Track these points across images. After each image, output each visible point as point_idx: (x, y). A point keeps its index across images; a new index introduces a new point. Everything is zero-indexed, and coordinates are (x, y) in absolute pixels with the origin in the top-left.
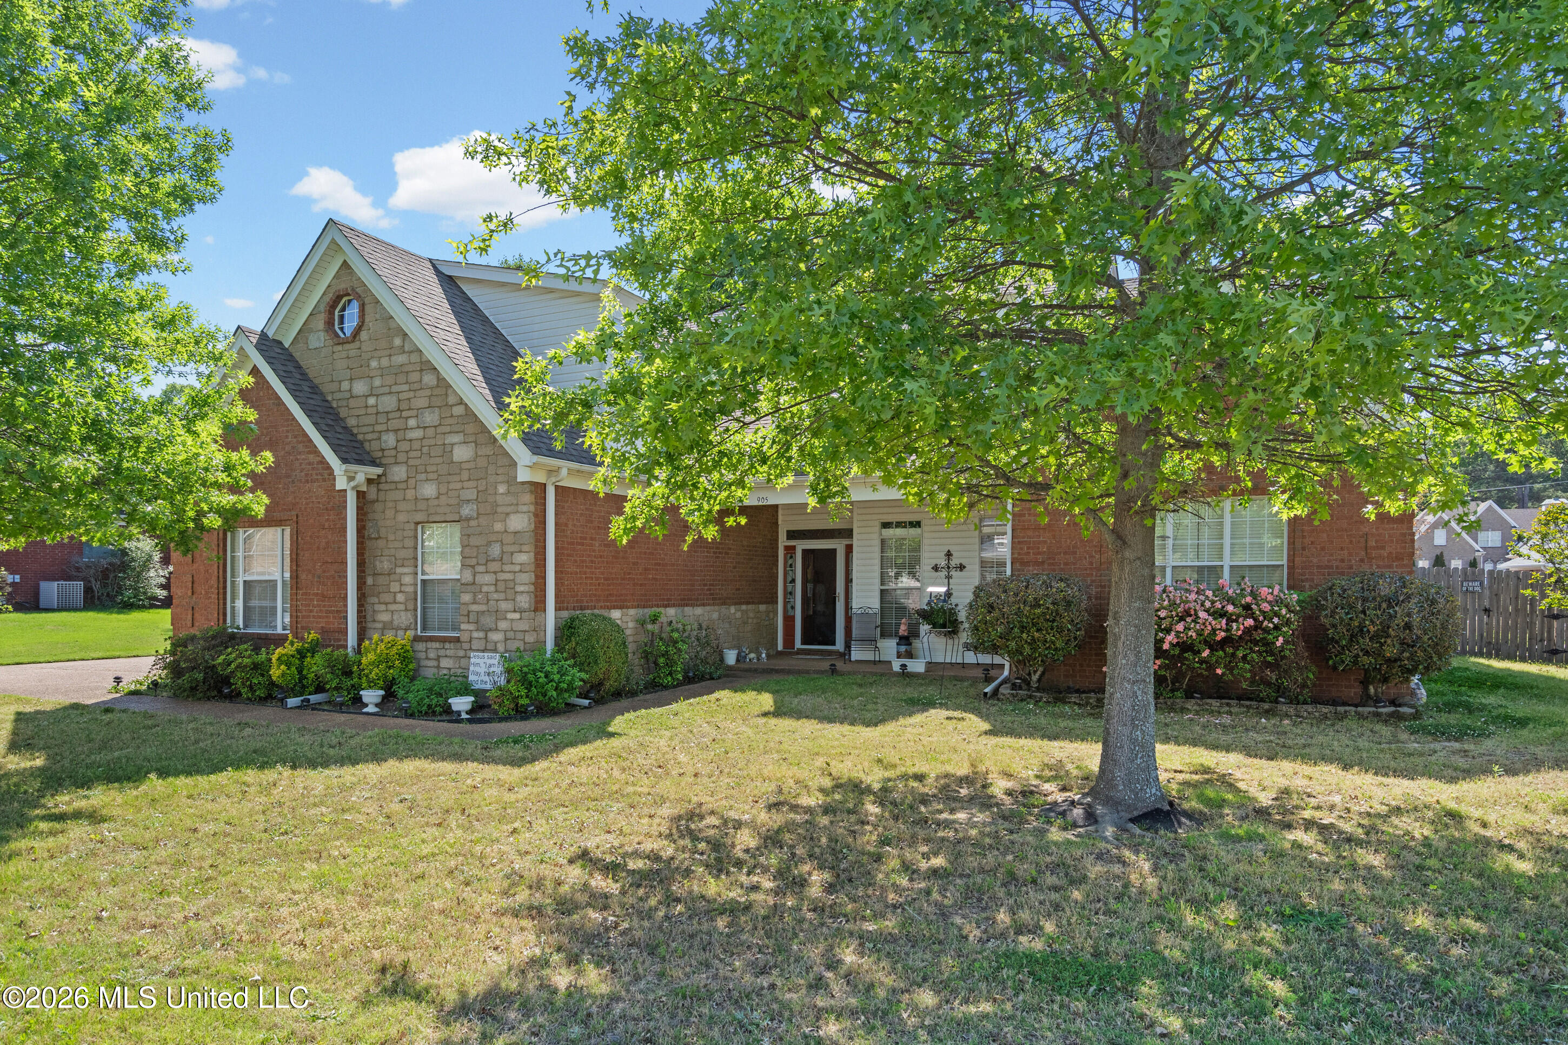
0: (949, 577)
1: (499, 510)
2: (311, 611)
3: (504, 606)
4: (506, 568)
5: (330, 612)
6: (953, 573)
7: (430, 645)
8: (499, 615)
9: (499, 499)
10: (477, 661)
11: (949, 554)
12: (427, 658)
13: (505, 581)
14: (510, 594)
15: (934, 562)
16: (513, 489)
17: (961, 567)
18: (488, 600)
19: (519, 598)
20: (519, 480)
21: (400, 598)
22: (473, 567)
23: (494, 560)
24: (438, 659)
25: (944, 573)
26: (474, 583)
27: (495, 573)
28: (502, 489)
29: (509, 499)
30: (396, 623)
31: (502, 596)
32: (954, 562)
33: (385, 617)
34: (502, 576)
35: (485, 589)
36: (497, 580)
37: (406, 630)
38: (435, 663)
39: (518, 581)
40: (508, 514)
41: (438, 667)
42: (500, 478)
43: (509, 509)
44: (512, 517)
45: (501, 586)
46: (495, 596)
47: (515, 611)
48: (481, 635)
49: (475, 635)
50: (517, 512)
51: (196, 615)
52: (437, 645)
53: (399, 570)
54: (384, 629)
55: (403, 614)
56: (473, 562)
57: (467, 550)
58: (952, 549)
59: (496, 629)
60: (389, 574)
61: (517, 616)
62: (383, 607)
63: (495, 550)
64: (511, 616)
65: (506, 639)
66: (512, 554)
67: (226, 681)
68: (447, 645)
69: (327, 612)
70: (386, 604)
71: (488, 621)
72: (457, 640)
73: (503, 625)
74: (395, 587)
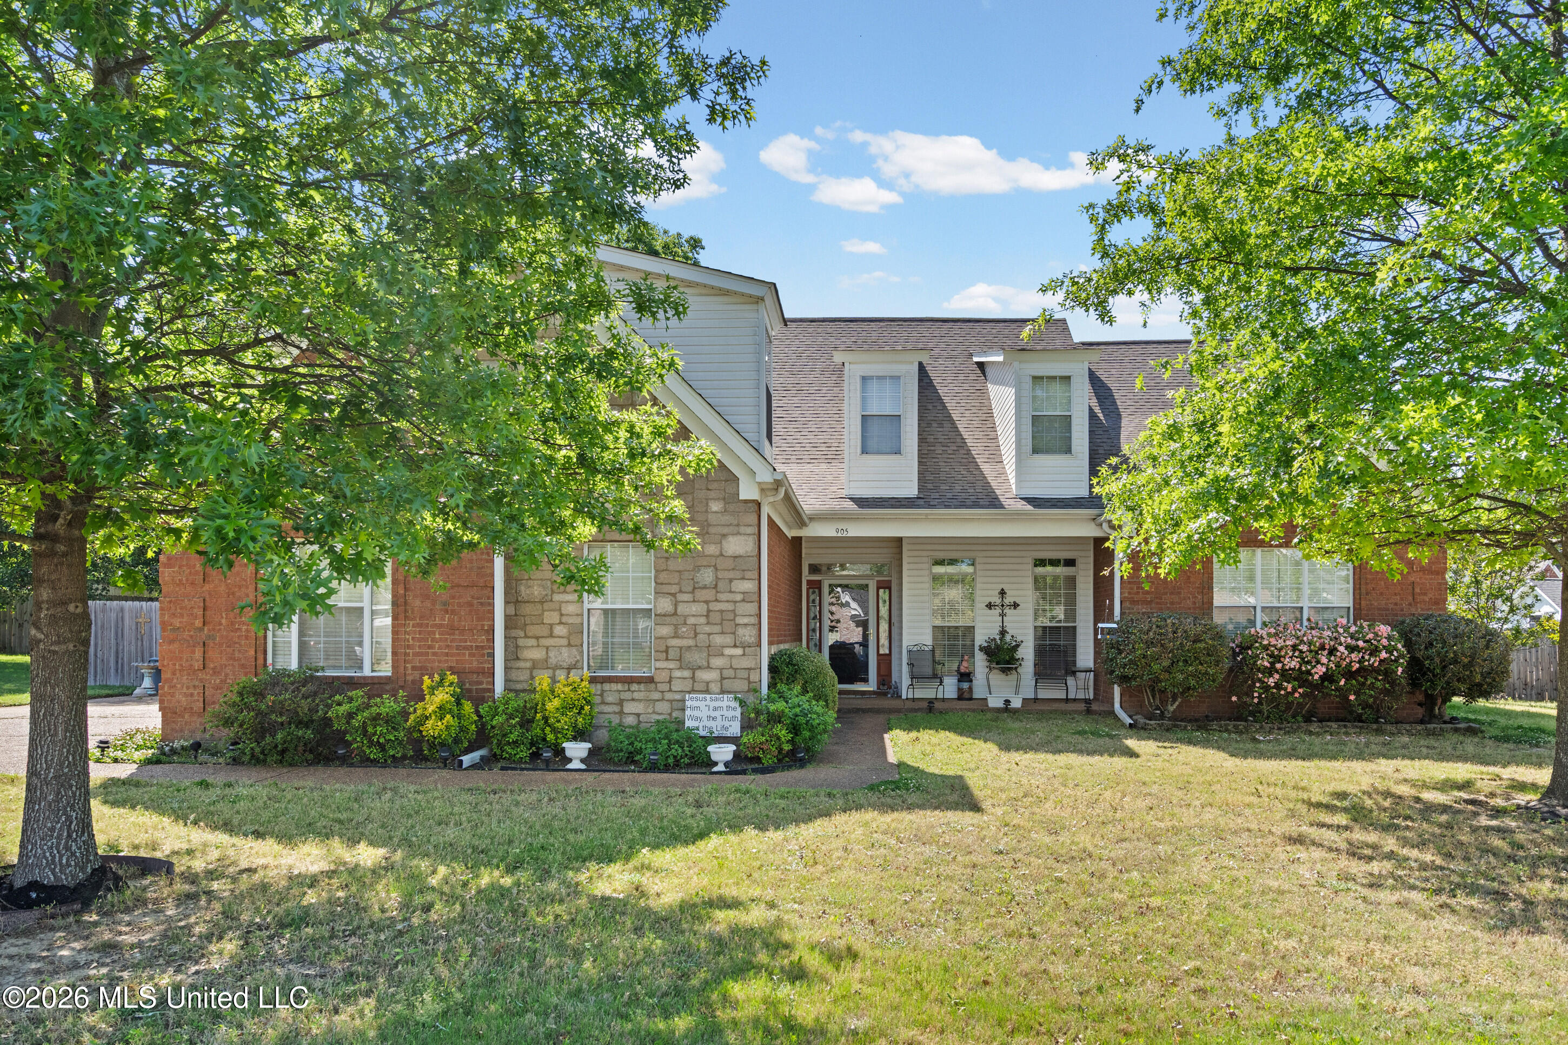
0: (1003, 615)
1: (712, 530)
2: (430, 647)
3: (718, 640)
4: (722, 597)
5: (465, 648)
6: (1007, 611)
7: (607, 686)
8: (712, 651)
9: (711, 517)
10: (695, 704)
11: (1002, 593)
12: (603, 703)
13: (722, 611)
14: (728, 627)
15: (988, 600)
16: (731, 507)
17: (1016, 605)
18: (696, 634)
19: (740, 631)
20: (742, 496)
21: (560, 630)
22: (674, 595)
23: (705, 587)
24: (621, 703)
25: (998, 611)
26: (675, 614)
27: (707, 602)
28: (715, 506)
29: (727, 519)
30: (553, 661)
31: (717, 629)
32: (1009, 600)
33: (537, 654)
34: (715, 606)
35: (691, 621)
36: (709, 611)
37: (569, 669)
38: (617, 709)
39: (739, 611)
40: (724, 536)
41: (621, 713)
42: (712, 494)
43: (725, 530)
44: (731, 539)
45: (715, 617)
46: (707, 629)
47: (735, 646)
48: (687, 674)
49: (677, 674)
50: (738, 533)
51: (210, 654)
52: (620, 687)
53: (557, 597)
54: (534, 667)
55: (564, 650)
56: (674, 589)
57: (663, 577)
58: (1006, 587)
59: (708, 667)
60: (542, 602)
61: (739, 651)
62: (532, 642)
63: (707, 576)
64: (728, 651)
65: (723, 678)
66: (731, 581)
67: (340, 738)
68: (635, 687)
69: (458, 648)
70: (537, 638)
71: (697, 658)
72: (651, 680)
73: (717, 662)
74: (551, 617)
